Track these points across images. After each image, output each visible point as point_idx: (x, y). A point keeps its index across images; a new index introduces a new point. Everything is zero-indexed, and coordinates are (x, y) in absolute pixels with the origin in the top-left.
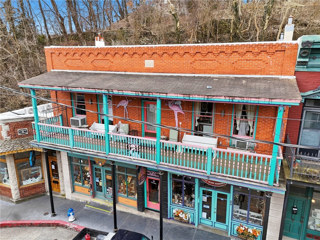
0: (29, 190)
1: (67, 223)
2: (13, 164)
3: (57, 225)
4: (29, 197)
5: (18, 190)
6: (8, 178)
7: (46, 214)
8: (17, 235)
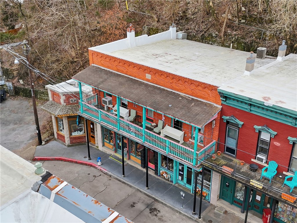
0: (76, 139)
1: (97, 165)
2: (67, 121)
3: (91, 166)
4: (75, 144)
5: (69, 139)
6: (63, 129)
7: (85, 157)
8: (68, 167)
